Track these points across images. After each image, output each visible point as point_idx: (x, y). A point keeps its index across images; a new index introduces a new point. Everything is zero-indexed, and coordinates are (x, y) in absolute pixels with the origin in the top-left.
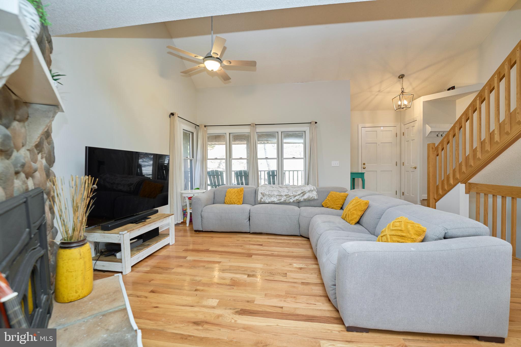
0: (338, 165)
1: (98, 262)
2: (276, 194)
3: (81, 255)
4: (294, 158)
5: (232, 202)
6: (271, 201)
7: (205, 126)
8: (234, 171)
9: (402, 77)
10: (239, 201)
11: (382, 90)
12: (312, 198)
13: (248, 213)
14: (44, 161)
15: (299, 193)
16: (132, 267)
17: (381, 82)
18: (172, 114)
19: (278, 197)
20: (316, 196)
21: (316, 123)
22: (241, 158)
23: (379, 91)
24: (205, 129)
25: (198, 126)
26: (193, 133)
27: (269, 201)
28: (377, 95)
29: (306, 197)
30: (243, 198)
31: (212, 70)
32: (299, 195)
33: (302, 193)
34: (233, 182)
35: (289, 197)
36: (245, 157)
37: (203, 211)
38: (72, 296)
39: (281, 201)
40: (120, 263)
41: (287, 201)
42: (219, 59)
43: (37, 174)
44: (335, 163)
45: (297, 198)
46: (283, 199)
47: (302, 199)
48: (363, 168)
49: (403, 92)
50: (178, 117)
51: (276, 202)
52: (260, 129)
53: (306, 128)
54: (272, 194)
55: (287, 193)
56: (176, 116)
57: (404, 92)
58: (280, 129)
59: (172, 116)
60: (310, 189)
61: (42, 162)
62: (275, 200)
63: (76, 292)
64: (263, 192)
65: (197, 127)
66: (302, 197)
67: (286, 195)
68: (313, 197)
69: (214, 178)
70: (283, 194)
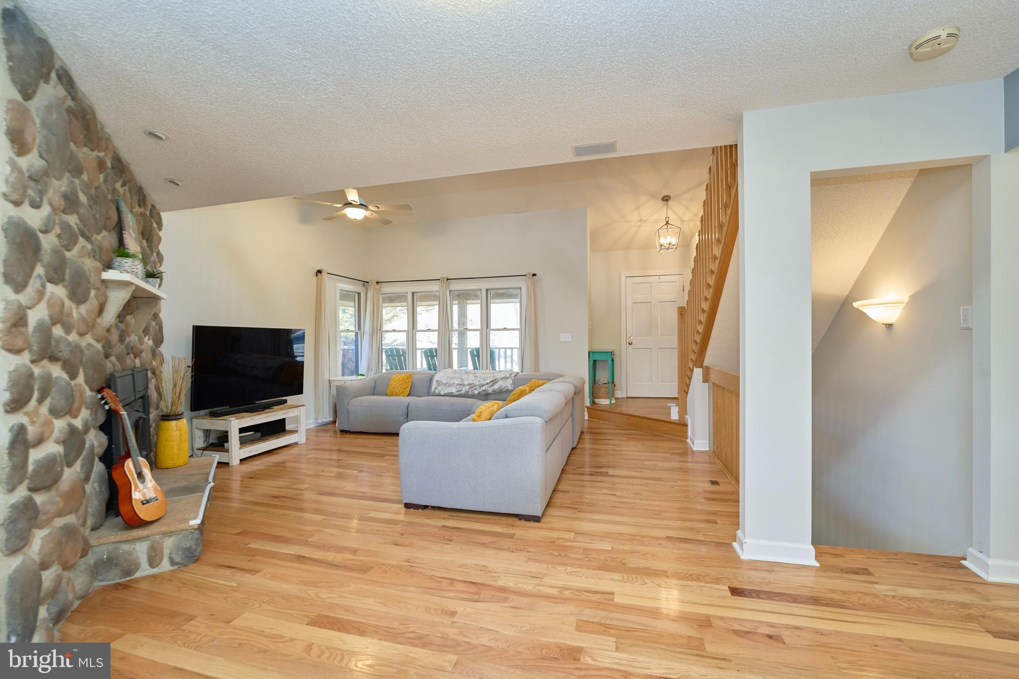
0: (570, 340)
1: (205, 452)
2: (456, 382)
3: (177, 427)
4: (505, 329)
5: (394, 393)
6: (448, 392)
7: (377, 283)
8: (421, 349)
9: (666, 199)
10: (403, 392)
11: (644, 219)
12: (504, 388)
13: (406, 407)
14: (151, 343)
15: (488, 381)
16: (241, 460)
17: (638, 208)
18: (319, 272)
19: (458, 386)
20: (510, 386)
21: (534, 275)
22: (429, 330)
23: (641, 220)
24: (378, 287)
25: (368, 282)
26: (359, 294)
27: (446, 392)
28: (640, 226)
29: (496, 387)
30: (410, 386)
31: (355, 219)
32: (487, 384)
33: (493, 381)
34: (419, 366)
35: (473, 387)
36: (436, 328)
37: (350, 404)
38: (169, 463)
39: (461, 392)
40: (227, 453)
41: (470, 392)
42: (361, 205)
43: (144, 355)
44: (565, 337)
45: (484, 388)
46: (464, 389)
47: (490, 390)
48: (629, 344)
49: (667, 223)
50: (328, 273)
51: (455, 394)
52: (456, 286)
53: (522, 283)
54: (452, 382)
55: (473, 381)
56: (324, 273)
57: (669, 224)
58: (484, 285)
59: (319, 274)
60: (504, 376)
61: (149, 342)
62: (454, 390)
63: (172, 460)
64: (439, 379)
65: (365, 283)
66: (491, 386)
67: (469, 384)
68: (506, 387)
69: (393, 359)
70: (466, 383)
